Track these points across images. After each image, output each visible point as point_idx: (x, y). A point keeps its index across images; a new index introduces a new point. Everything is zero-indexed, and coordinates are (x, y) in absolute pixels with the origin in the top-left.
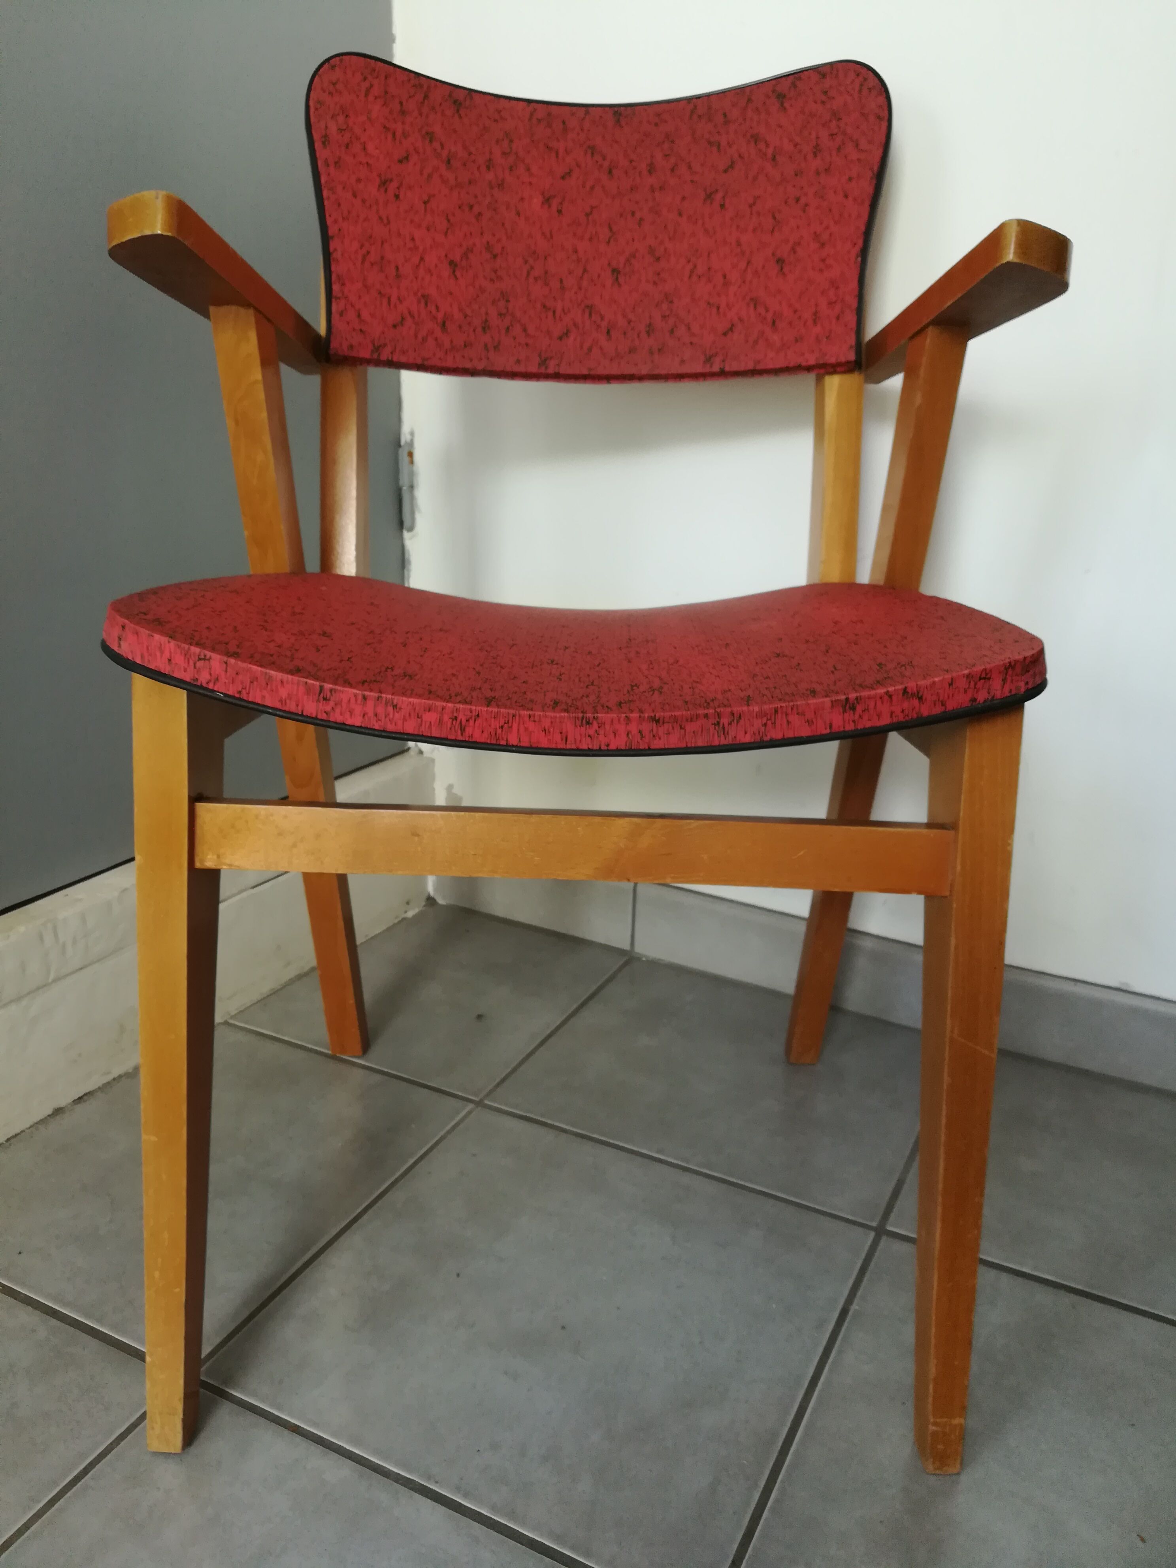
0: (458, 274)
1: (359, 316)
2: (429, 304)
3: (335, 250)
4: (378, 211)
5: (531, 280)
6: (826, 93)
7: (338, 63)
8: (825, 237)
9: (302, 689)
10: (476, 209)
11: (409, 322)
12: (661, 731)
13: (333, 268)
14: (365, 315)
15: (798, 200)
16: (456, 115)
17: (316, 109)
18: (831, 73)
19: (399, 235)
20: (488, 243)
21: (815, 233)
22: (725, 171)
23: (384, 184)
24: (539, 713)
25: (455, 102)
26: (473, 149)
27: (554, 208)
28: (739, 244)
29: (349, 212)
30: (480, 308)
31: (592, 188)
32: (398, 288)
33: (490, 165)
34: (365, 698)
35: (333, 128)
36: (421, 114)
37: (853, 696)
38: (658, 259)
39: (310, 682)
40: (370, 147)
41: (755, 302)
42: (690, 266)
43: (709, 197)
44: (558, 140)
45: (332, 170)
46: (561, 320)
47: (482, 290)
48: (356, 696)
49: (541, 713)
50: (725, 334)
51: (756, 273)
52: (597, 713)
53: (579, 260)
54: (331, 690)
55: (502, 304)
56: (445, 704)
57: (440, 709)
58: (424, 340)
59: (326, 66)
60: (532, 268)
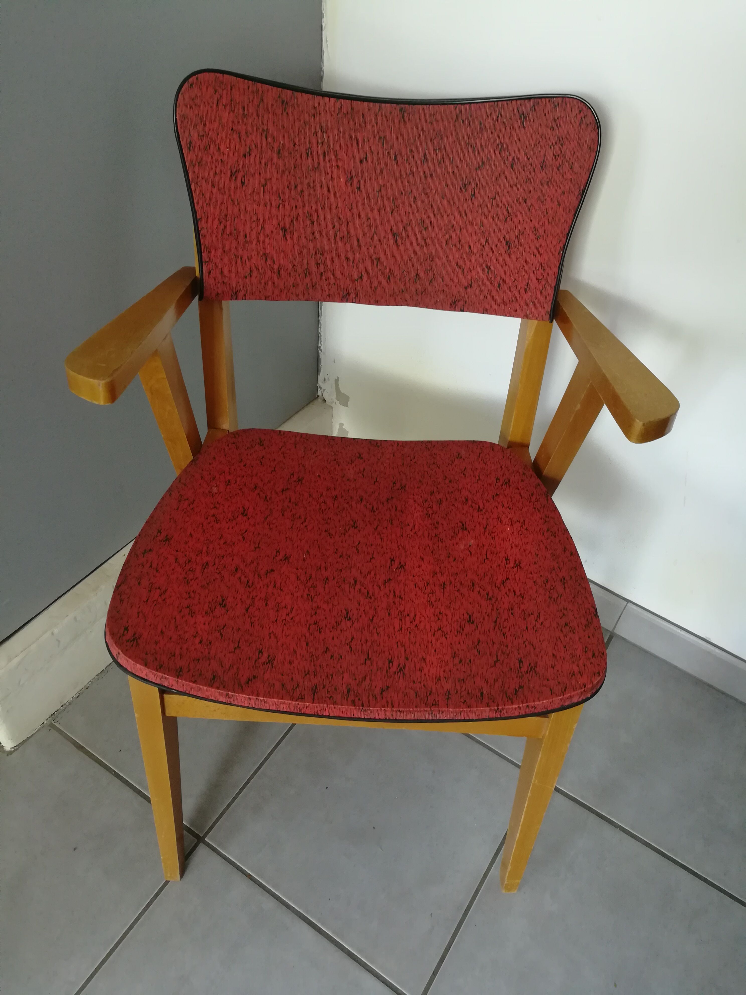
0: (288, 237)
1: (222, 273)
2: (268, 259)
3: (203, 228)
4: (230, 196)
5: (338, 239)
6: (555, 120)
7: (195, 81)
8: (541, 232)
9: (217, 694)
10: (299, 188)
11: (255, 273)
12: (402, 714)
13: (202, 241)
14: (226, 271)
15: (525, 201)
16: (284, 113)
17: (182, 122)
18: (561, 106)
19: (246, 211)
20: (308, 213)
21: (534, 227)
22: (477, 169)
23: (234, 174)
24: (340, 706)
25: (283, 102)
26: (296, 141)
27: (354, 186)
28: (482, 226)
29: (210, 199)
30: (303, 260)
31: (382, 171)
32: (247, 250)
33: (309, 152)
34: (250, 699)
35: (195, 135)
36: (258, 116)
38: (425, 229)
39: (221, 691)
40: (223, 147)
41: (488, 269)
42: (448, 236)
43: (464, 187)
44: (358, 131)
45: (196, 169)
46: (357, 268)
47: (304, 247)
48: (245, 697)
49: (341, 707)
50: (466, 288)
51: (491, 249)
52: (370, 707)
53: (371, 225)
54: (232, 695)
55: (318, 256)
56: (291, 702)
57: (288, 704)
58: (266, 284)
59: (186, 85)
60: (338, 230)
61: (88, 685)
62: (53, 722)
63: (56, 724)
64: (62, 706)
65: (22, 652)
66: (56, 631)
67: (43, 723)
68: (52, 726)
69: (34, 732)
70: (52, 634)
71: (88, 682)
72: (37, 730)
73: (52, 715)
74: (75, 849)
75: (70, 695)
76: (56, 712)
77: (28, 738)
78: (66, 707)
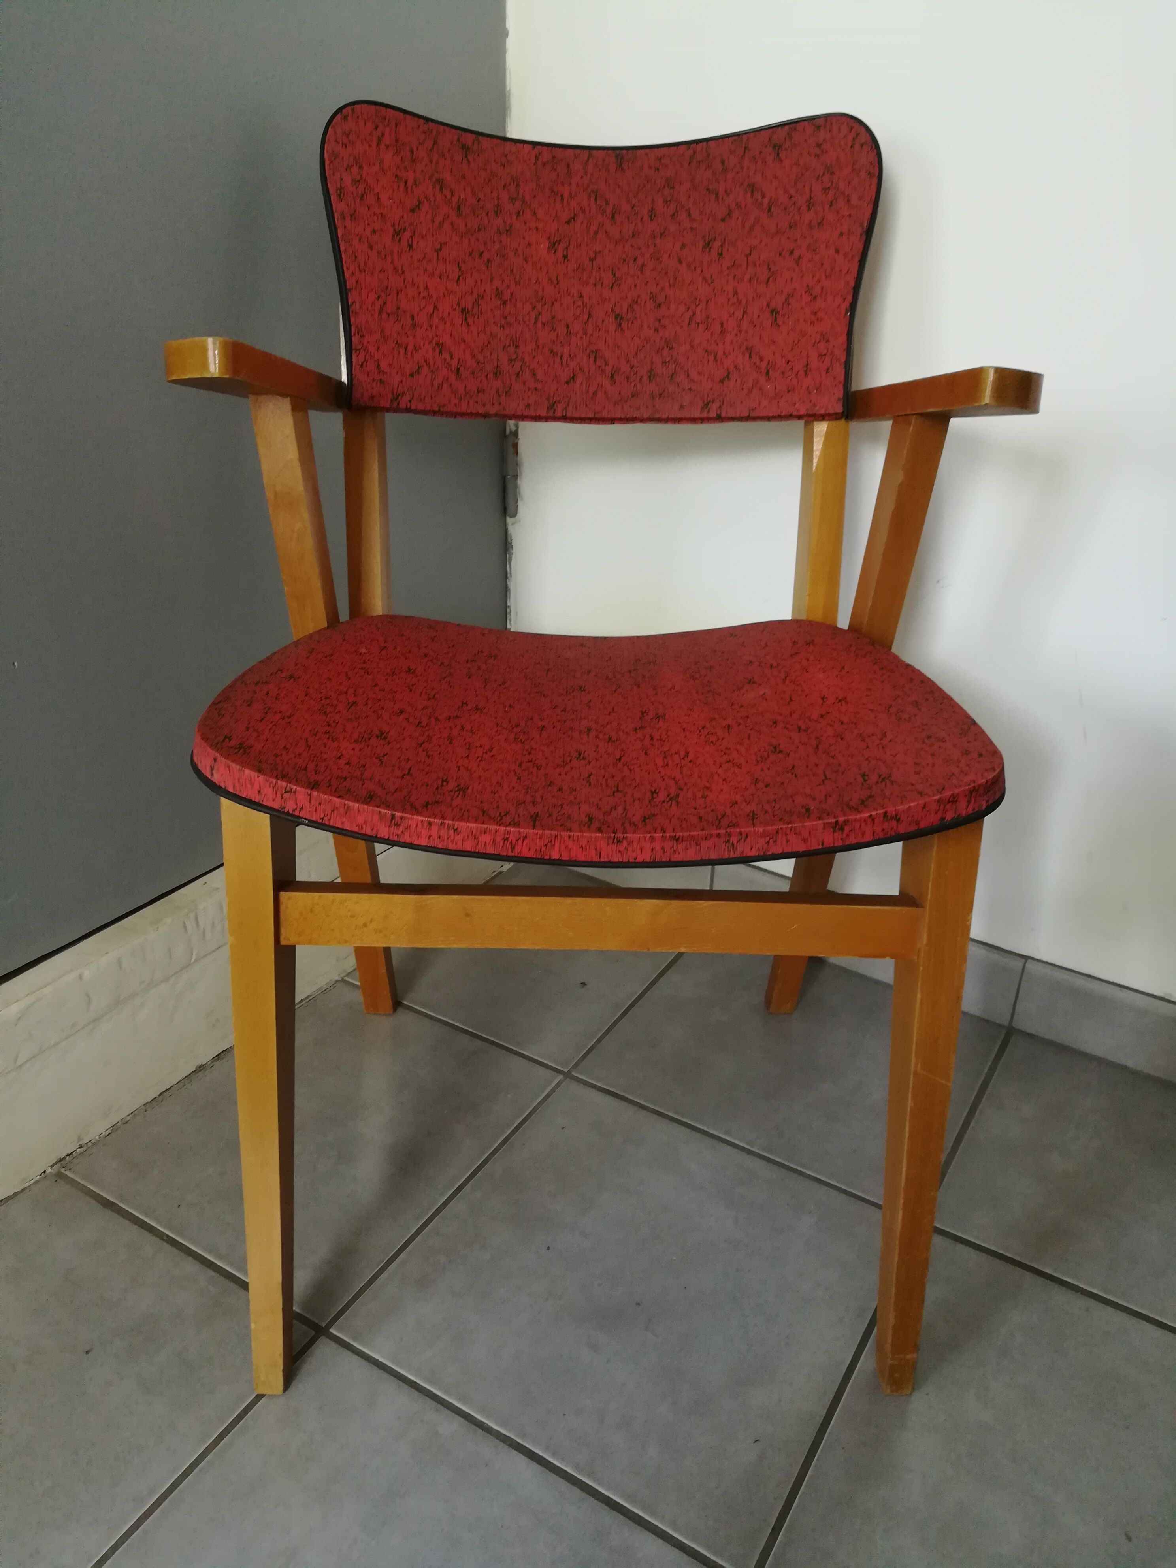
0: (470, 321)
1: (378, 367)
2: (443, 352)
3: (354, 302)
4: (392, 262)
5: (539, 325)
6: (819, 145)
7: (350, 112)
8: (817, 290)
9: (376, 817)
10: (486, 256)
11: (425, 370)
12: (681, 847)
13: (352, 320)
14: (384, 365)
15: (792, 253)
16: (465, 161)
17: (331, 162)
18: (825, 127)
19: (413, 284)
20: (497, 289)
21: (808, 286)
22: (723, 220)
23: (398, 233)
24: (577, 834)
25: (463, 147)
26: (481, 195)
27: (560, 254)
28: (736, 293)
29: (365, 264)
30: (491, 354)
31: (596, 233)
32: (414, 337)
33: (498, 210)
34: (430, 824)
35: (348, 180)
36: (431, 161)
37: (841, 819)
38: (659, 306)
39: (383, 811)
40: (384, 197)
41: (750, 351)
42: (690, 313)
43: (708, 245)
44: (563, 185)
45: (348, 222)
46: (567, 365)
47: (493, 336)
48: (422, 821)
49: (579, 834)
50: (722, 381)
51: (752, 322)
52: (627, 833)
53: (584, 306)
54: (401, 818)
55: (512, 349)
56: (498, 828)
57: (493, 832)
58: (440, 387)
59: (339, 116)
60: (540, 313)
61: (128, 1118)
62: (63, 1170)
63: (67, 1173)
64: (81, 1147)
65: (28, 995)
66: (87, 974)
67: (45, 1172)
68: (59, 1176)
69: (27, 1184)
70: (81, 977)
71: (127, 1114)
72: (32, 1182)
73: (61, 1160)
74: (87, 1352)
75: (98, 1129)
76: (68, 1155)
77: (16, 1194)
78: (85, 1150)
